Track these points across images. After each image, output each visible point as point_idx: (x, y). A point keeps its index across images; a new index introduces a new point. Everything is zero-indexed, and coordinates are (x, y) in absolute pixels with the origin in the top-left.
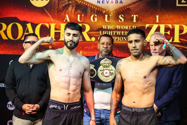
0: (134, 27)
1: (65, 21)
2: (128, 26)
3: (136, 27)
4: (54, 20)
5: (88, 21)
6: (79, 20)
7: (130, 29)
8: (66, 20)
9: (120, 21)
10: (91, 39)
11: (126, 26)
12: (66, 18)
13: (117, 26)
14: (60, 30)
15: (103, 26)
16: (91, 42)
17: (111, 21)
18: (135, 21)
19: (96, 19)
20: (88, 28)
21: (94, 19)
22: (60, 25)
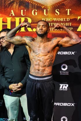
0: (68, 20)
1: (10, 15)
2: (63, 19)
3: (70, 19)
4: (2, 14)
5: (30, 15)
6: (22, 14)
7: (65, 21)
8: (12, 15)
9: (56, 14)
10: (32, 30)
11: (61, 19)
12: (12, 13)
13: (54, 19)
14: (7, 23)
15: (42, 19)
16: (33, 33)
17: (49, 14)
18: (68, 14)
19: (36, 13)
20: (30, 21)
21: (35, 14)
22: (7, 19)
